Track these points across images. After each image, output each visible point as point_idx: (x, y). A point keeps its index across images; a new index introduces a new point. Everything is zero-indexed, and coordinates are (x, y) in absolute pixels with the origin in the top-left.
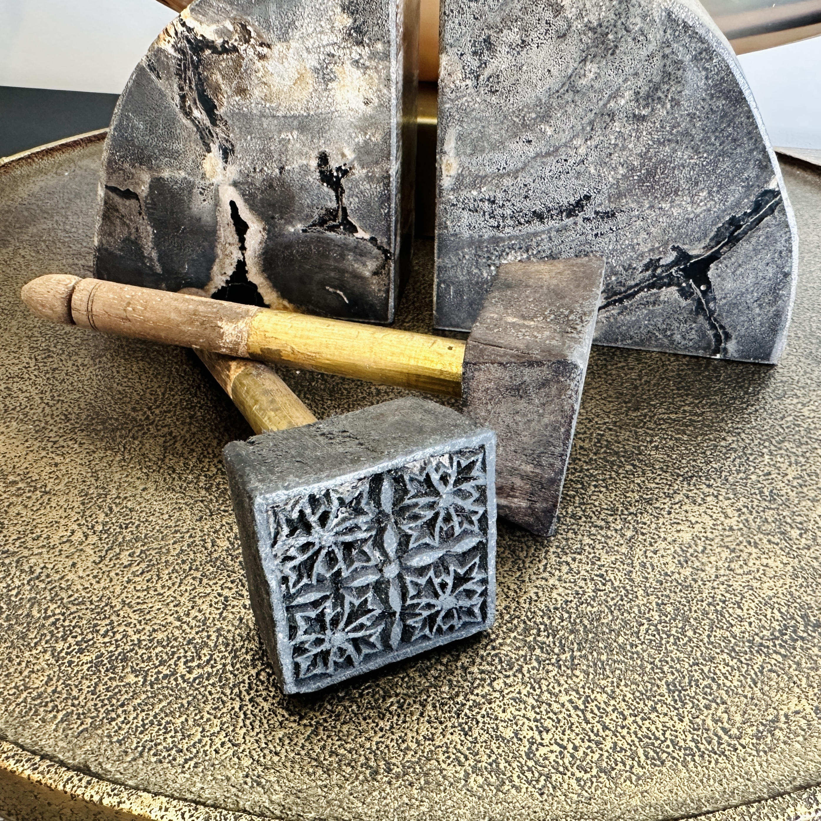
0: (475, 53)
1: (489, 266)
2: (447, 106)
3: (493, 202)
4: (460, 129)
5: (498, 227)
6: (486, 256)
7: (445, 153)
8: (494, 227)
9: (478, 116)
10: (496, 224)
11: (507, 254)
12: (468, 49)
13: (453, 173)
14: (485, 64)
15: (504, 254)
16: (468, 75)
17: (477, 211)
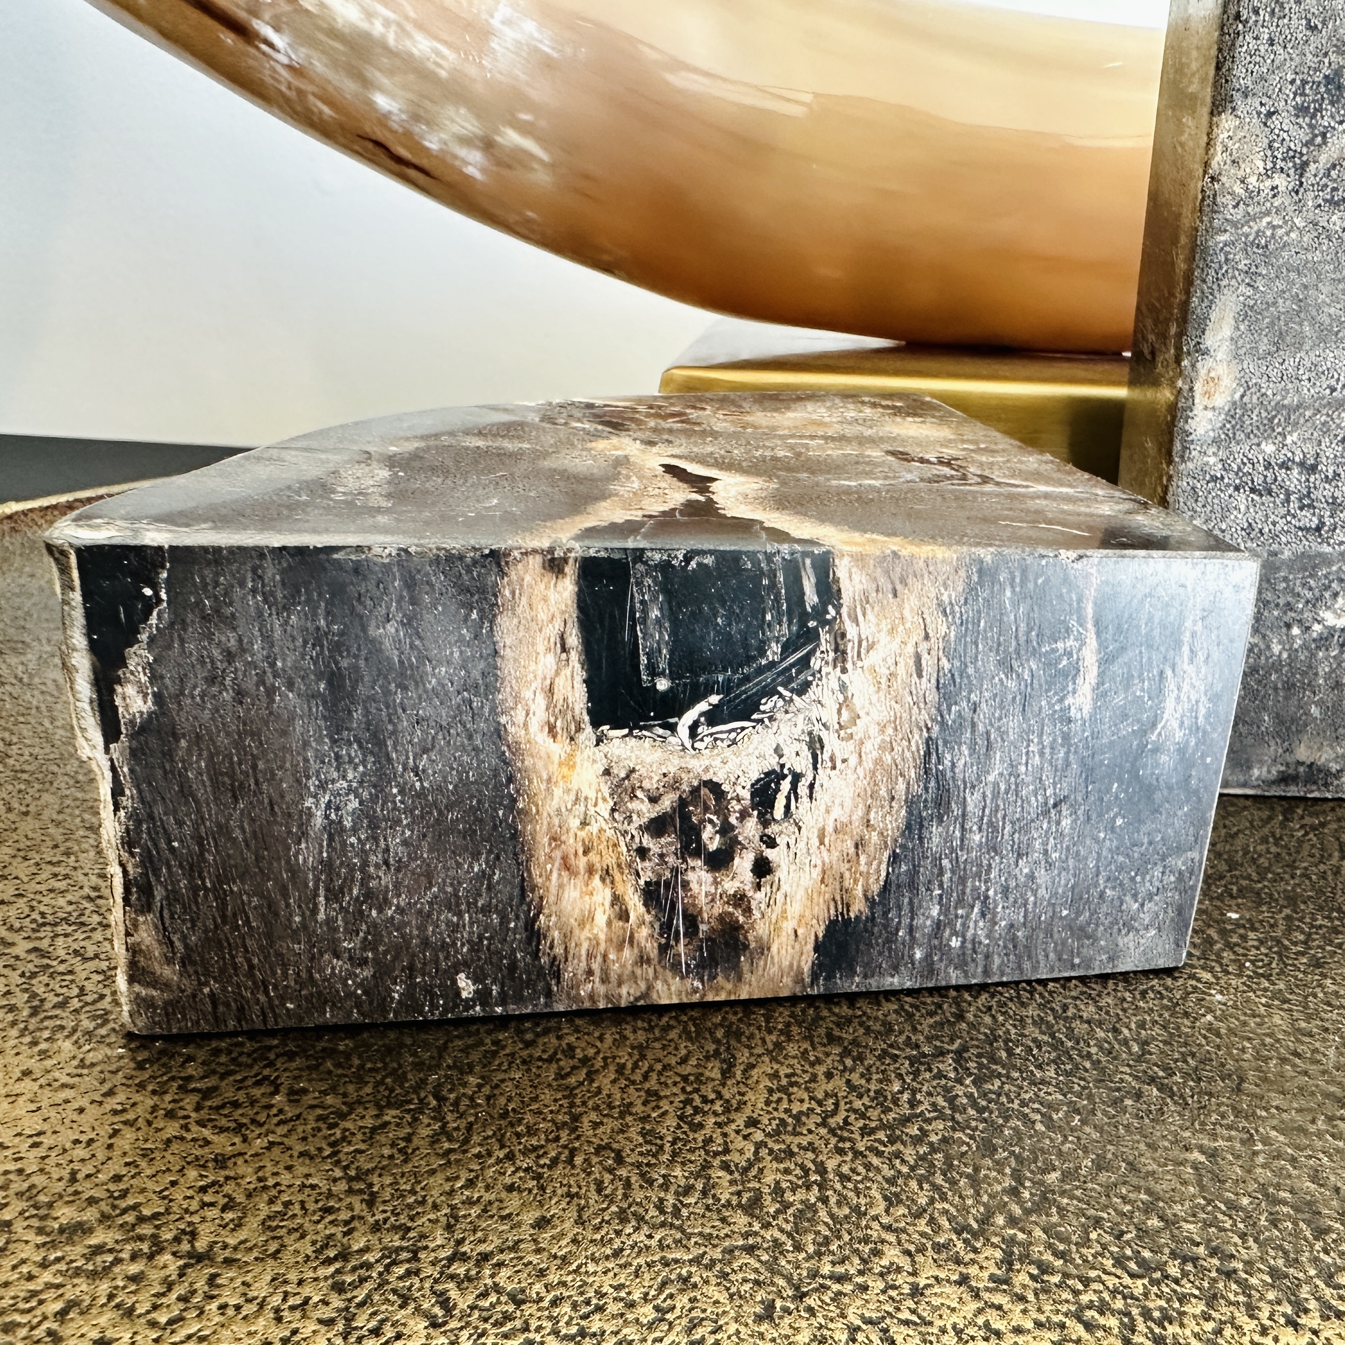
0: (1302, 110)
1: (1288, 626)
2: (1223, 238)
3: (1313, 469)
4: (1249, 292)
5: (1318, 529)
6: (1282, 602)
7: (1206, 352)
8: (1307, 530)
9: (1295, 261)
10: (1315, 520)
11: (1335, 595)
12: (1286, 104)
13: (1221, 400)
14: (1324, 135)
15: (1327, 595)
16: (1280, 164)
17: (1270, 492)
